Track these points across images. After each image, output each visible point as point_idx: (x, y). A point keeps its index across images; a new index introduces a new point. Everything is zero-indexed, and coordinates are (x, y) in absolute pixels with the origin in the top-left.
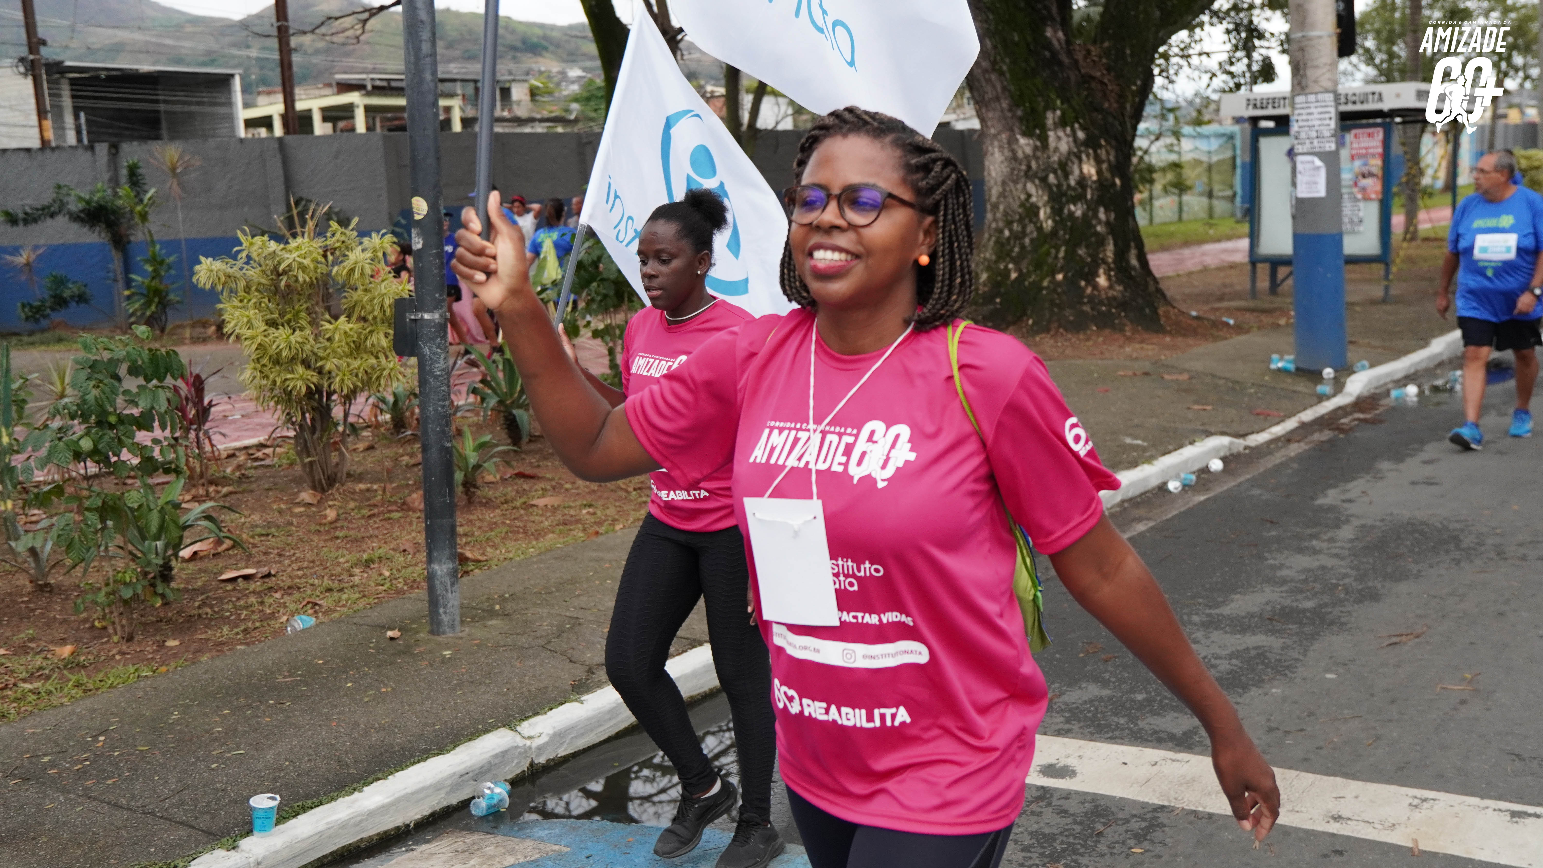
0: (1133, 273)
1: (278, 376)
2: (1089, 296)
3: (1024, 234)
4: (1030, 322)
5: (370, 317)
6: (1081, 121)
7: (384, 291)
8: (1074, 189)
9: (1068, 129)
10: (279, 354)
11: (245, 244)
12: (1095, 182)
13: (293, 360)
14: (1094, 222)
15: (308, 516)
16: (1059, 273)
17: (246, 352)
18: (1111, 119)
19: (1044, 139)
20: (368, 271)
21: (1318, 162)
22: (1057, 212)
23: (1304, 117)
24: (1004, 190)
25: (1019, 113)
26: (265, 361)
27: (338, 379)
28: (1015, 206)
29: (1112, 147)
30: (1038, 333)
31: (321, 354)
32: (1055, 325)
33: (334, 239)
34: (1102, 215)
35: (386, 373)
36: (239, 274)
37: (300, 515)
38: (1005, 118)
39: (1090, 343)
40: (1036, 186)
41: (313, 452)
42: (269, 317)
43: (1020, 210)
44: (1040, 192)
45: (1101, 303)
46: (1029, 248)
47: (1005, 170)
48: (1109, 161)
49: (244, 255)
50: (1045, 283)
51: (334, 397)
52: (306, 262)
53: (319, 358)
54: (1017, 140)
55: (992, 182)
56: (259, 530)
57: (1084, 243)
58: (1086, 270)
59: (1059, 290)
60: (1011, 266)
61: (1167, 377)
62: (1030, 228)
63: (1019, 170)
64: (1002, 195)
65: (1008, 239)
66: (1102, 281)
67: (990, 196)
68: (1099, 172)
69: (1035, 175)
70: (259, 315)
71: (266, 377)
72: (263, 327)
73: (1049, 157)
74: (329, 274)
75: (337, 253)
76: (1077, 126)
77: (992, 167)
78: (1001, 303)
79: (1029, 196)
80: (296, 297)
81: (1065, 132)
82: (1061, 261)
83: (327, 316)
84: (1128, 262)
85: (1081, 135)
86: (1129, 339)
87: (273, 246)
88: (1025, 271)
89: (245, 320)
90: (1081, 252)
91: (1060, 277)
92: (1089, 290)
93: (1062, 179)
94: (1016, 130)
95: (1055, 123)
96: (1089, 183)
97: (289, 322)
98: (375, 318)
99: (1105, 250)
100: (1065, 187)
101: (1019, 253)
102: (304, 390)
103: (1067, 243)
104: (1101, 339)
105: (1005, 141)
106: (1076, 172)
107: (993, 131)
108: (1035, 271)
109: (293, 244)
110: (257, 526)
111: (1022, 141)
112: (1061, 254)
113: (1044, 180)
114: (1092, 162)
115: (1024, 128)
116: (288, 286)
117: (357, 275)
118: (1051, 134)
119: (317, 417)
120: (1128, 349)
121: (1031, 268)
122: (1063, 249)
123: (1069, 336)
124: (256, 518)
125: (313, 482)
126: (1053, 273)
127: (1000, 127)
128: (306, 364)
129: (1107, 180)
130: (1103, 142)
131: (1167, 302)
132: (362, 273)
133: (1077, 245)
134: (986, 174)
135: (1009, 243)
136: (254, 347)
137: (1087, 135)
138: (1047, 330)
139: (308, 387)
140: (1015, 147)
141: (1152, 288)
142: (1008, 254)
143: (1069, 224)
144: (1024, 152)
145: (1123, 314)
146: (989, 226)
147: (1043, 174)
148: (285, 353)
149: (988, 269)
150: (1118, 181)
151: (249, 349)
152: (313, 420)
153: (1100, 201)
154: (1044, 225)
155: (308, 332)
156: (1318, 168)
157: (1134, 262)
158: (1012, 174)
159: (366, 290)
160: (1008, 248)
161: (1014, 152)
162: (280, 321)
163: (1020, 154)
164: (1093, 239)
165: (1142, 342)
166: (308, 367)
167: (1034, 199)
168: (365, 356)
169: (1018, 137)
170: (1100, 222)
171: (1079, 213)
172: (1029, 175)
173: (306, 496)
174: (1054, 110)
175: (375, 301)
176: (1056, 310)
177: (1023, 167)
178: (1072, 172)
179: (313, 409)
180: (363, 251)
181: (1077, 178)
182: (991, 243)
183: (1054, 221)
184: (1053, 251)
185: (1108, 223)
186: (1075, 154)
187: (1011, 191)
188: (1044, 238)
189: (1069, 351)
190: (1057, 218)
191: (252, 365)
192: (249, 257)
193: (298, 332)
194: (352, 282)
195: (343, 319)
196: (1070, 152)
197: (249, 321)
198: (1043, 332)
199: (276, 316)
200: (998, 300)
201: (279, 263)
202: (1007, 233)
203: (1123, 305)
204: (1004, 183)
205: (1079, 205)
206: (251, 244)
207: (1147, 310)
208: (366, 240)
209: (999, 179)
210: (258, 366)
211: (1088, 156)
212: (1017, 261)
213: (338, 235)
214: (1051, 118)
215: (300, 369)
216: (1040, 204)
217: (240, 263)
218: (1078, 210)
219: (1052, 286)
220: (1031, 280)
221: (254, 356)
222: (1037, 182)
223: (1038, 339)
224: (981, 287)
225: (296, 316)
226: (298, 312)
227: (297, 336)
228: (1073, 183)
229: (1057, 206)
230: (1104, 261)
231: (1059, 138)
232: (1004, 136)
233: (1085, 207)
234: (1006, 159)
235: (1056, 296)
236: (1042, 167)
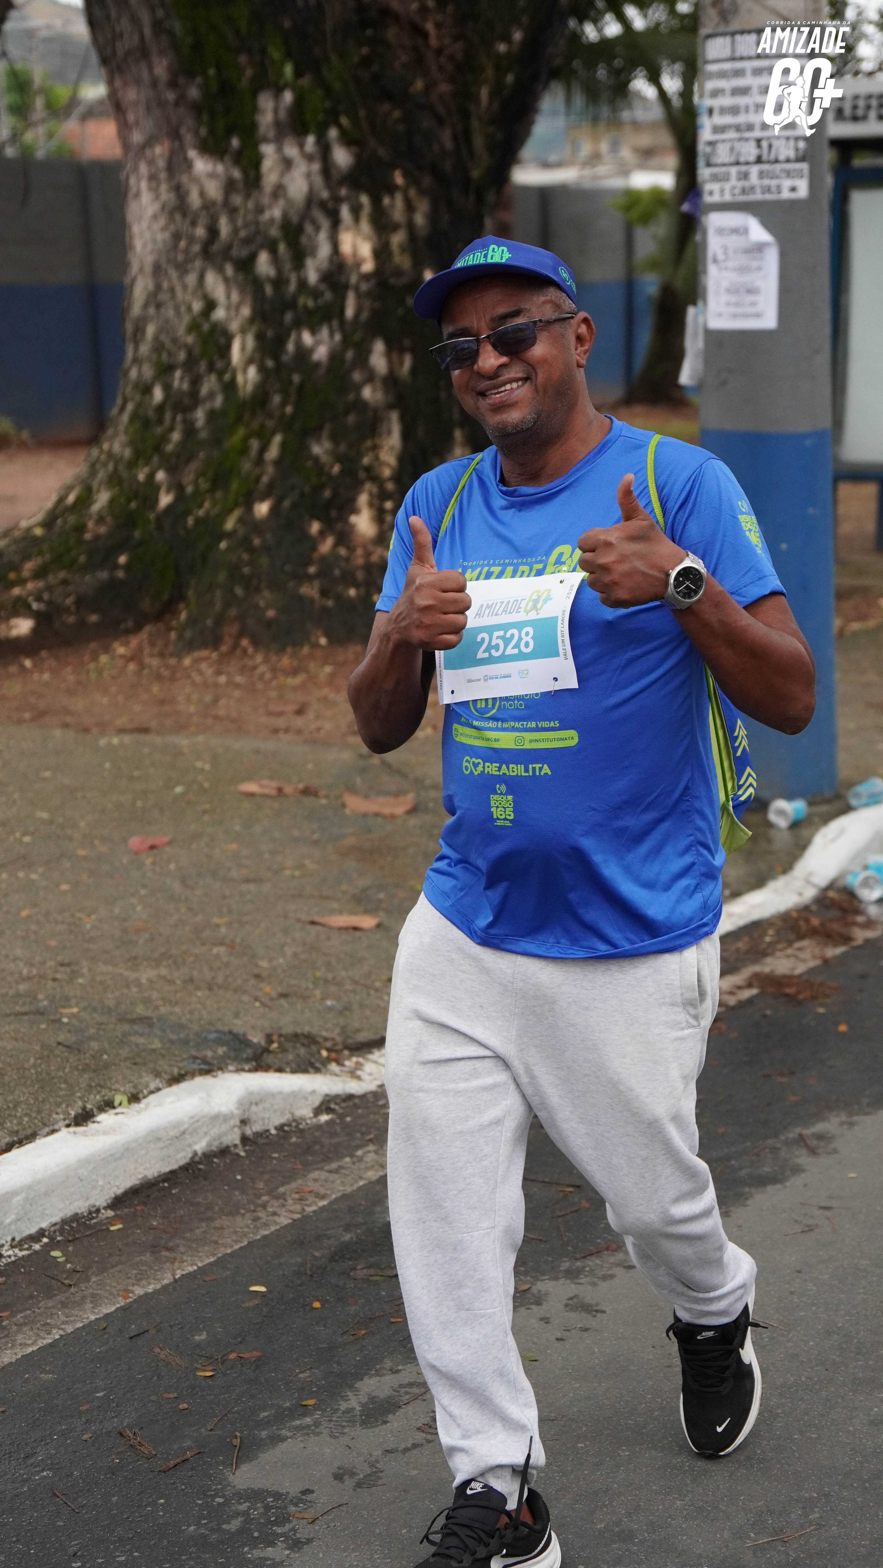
2: (323, 559)
3: (194, 398)
6: (344, 121)
8: (316, 294)
9: (311, 140)
12: (366, 277)
14: (357, 376)
16: (262, 499)
18: (426, 122)
19: (250, 163)
21: (758, 233)
22: (269, 348)
23: (727, 101)
24: (158, 287)
25: (194, 93)
28: (181, 329)
29: (422, 192)
30: (190, 646)
32: (234, 629)
34: (378, 360)
38: (162, 104)
40: (226, 280)
43: (190, 339)
44: (235, 297)
45: (349, 577)
46: (203, 435)
47: (160, 237)
48: (410, 226)
50: (230, 524)
54: (189, 165)
55: (138, 266)
57: (327, 427)
58: (327, 493)
59: (257, 542)
60: (160, 476)
62: (209, 384)
63: (191, 240)
64: (154, 300)
65: (161, 408)
66: (363, 522)
67: (131, 301)
68: (381, 253)
69: (226, 253)
73: (260, 209)
76: (333, 133)
77: (135, 229)
78: (128, 567)
79: (210, 305)
81: (301, 146)
82: (270, 470)
85: (342, 157)
88: (189, 489)
90: (319, 449)
91: (263, 509)
92: (327, 545)
93: (288, 266)
94: (188, 138)
95: (277, 124)
96: (354, 279)
99: (375, 448)
100: (292, 287)
101: (183, 443)
103: (286, 425)
105: (161, 163)
106: (324, 250)
108: (212, 490)
111: (201, 165)
112: (273, 452)
114: (365, 226)
115: (203, 131)
118: (268, 150)
121: (204, 485)
122: (278, 439)
123: (259, 659)
126: (249, 500)
127: (148, 124)
129: (398, 272)
130: (399, 179)
133: (311, 432)
135: (160, 421)
137: (358, 158)
138: (213, 641)
140: (184, 179)
142: (158, 448)
143: (296, 378)
144: (202, 194)
147: (244, 253)
149: (114, 480)
153: (378, 325)
154: (240, 379)
156: (760, 248)
158: (175, 247)
160: (159, 430)
161: (180, 192)
163: (195, 200)
164: (351, 419)
169: (192, 154)
170: (370, 377)
171: (321, 353)
172: (212, 251)
174: (278, 91)
176: (239, 591)
177: (200, 232)
178: (313, 251)
181: (325, 265)
182: (125, 417)
183: (262, 369)
184: (255, 444)
186: (322, 205)
187: (172, 290)
188: (237, 410)
190: (270, 363)
196: (311, 200)
198: (204, 645)
200: (122, 559)
202: (158, 394)
204: (157, 270)
205: (325, 332)
209: (149, 260)
211: (356, 211)
212: (172, 466)
214: (268, 110)
216: (234, 326)
218: (320, 345)
219: (241, 532)
220: (201, 513)
222: (229, 270)
223: (187, 662)
224: (90, 525)
228: (312, 277)
229: (270, 333)
230: (372, 475)
231: (287, 164)
232: (160, 150)
233: (338, 337)
234: (163, 208)
235: (245, 556)
236: (243, 234)
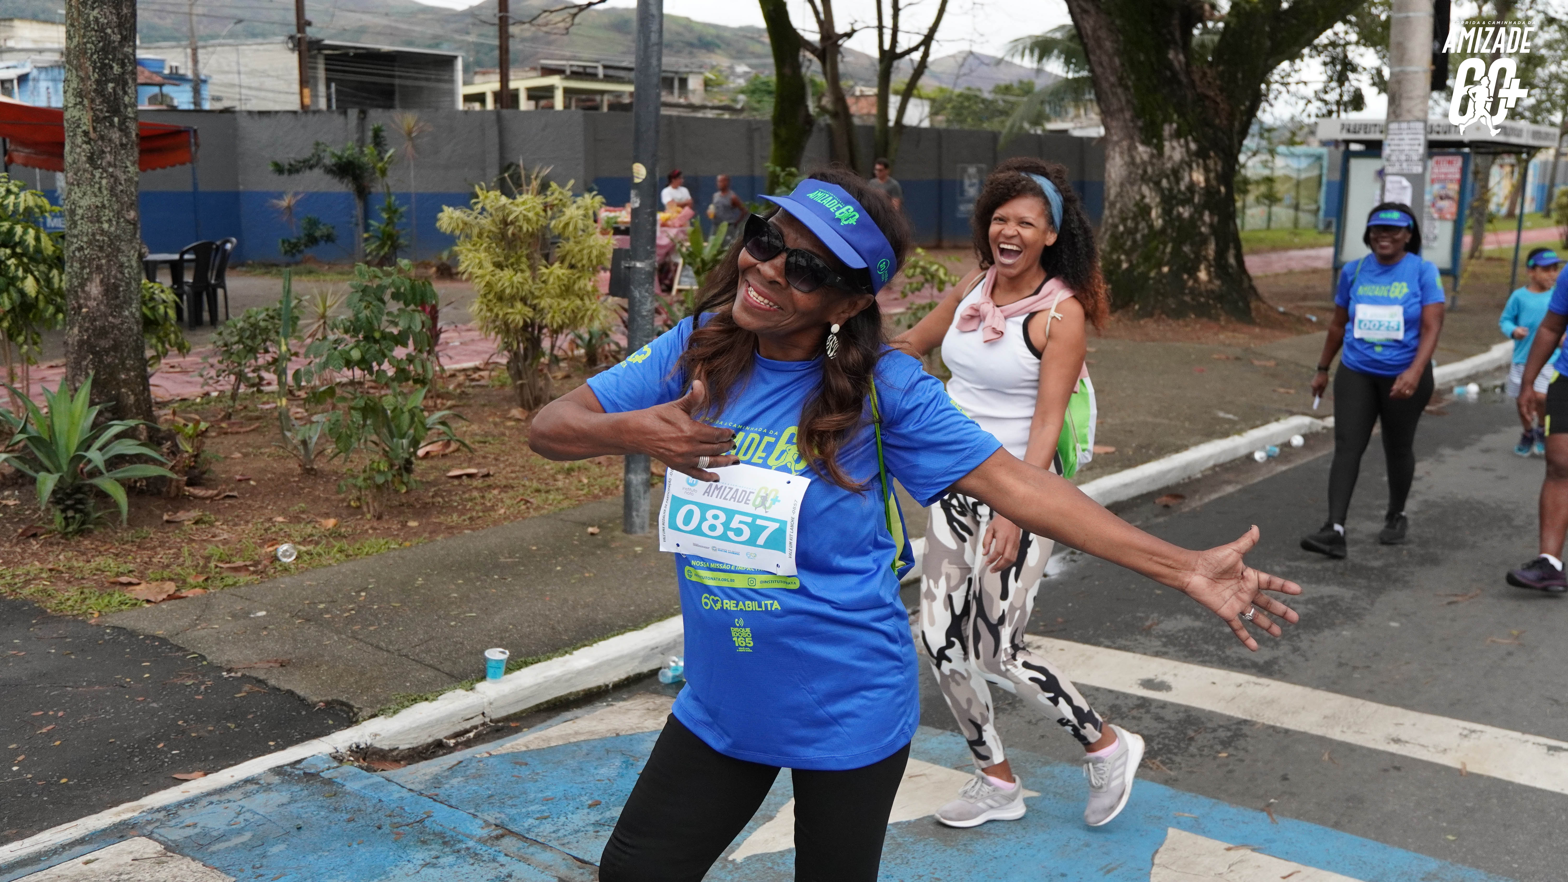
0: (1230, 270)
1: (501, 310)
2: (1190, 288)
3: (1136, 230)
4: (1137, 307)
5: (579, 265)
6: (1194, 134)
7: (592, 243)
8: (1184, 194)
9: (1182, 141)
10: (503, 291)
11: (481, 197)
12: (1202, 188)
13: (513, 298)
14: (1199, 223)
15: (518, 429)
16: (1165, 265)
17: (476, 288)
18: (1220, 134)
19: (1160, 148)
20: (580, 225)
21: (1405, 183)
22: (1167, 212)
23: (1396, 142)
24: (1122, 190)
25: (1140, 123)
26: (490, 297)
27: (549, 316)
28: (1131, 205)
29: (1219, 158)
30: (1142, 317)
31: (537, 293)
32: (1159, 311)
33: (553, 197)
34: (1207, 217)
35: (589, 313)
36: (474, 222)
37: (511, 428)
38: (1127, 128)
39: (1189, 329)
40: (1150, 189)
41: (524, 376)
42: (496, 259)
43: (1135, 209)
44: (1153, 194)
45: (1201, 294)
46: (1140, 243)
47: (1123, 173)
48: (1216, 171)
49: (479, 206)
50: (1152, 274)
51: (545, 331)
52: (531, 215)
53: (535, 297)
54: (1136, 148)
55: (1111, 183)
56: (478, 438)
58: (1189, 265)
59: (1164, 281)
60: (1123, 257)
61: (1256, 363)
62: (1142, 225)
63: (1136, 174)
64: (1120, 195)
65: (1122, 234)
66: (1203, 275)
67: (1109, 195)
68: (1207, 180)
69: (1150, 179)
70: (489, 258)
71: (491, 310)
72: (491, 268)
73: (1163, 164)
74: (547, 227)
75: (555, 209)
76: (1190, 138)
77: (1112, 170)
79: (1143, 197)
80: (519, 243)
81: (1179, 142)
82: (1168, 255)
83: (544, 262)
84: (1226, 261)
85: (1193, 146)
86: (1223, 328)
87: (504, 200)
88: (1135, 262)
89: (477, 261)
90: (1186, 249)
91: (1165, 269)
92: (1190, 283)
93: (1173, 184)
94: (1136, 138)
95: (1171, 135)
96: (1197, 189)
97: (512, 264)
98: (583, 266)
99: (1206, 249)
100: (1176, 191)
101: (1131, 246)
102: (521, 323)
103: (1173, 240)
104: (1198, 326)
105: (1126, 147)
106: (1187, 179)
107: (1115, 138)
108: (1144, 263)
109: (520, 199)
110: (476, 434)
111: (1141, 148)
112: (1169, 249)
113: (1158, 184)
114: (1201, 170)
115: (1143, 137)
116: (513, 234)
117: (571, 227)
118: (1167, 144)
119: (530, 347)
120: (1222, 337)
121: (1141, 260)
122: (1170, 245)
123: (1170, 321)
124: (475, 427)
125: (522, 401)
126: (1160, 265)
128: (524, 300)
129: (1213, 187)
130: (1212, 154)
131: (1258, 297)
132: (575, 228)
133: (1183, 243)
134: (1106, 175)
135: (1122, 237)
136: (483, 284)
137: (1199, 146)
138: (1151, 315)
139: (525, 321)
140: (1134, 153)
141: (1246, 284)
142: (1121, 247)
143: (1177, 224)
144: (1141, 159)
145: (1219, 306)
146: (1106, 222)
147: (1157, 179)
148: (508, 291)
150: (1223, 189)
151: (479, 286)
152: (525, 349)
153: (1206, 205)
154: (1155, 223)
155: (528, 274)
156: (1404, 188)
157: (1232, 261)
158: (1129, 176)
159: (577, 243)
160: (1121, 241)
161: (1132, 158)
162: (504, 264)
163: (1138, 160)
164: (1197, 239)
165: (1234, 331)
166: (525, 304)
167: (1147, 200)
168: (573, 298)
169: (1138, 144)
170: (1204, 223)
171: (1186, 215)
172: (1145, 178)
173: (516, 412)
174: (1171, 123)
175: (585, 252)
176: (1160, 298)
177: (1140, 171)
178: (1182, 179)
179: (527, 340)
180: (578, 208)
181: (1187, 184)
182: (1107, 236)
183: (1164, 220)
184: (1161, 247)
185: (1211, 225)
186: (1186, 163)
187: (1127, 192)
188: (1153, 234)
189: (1169, 335)
190: (1167, 218)
191: (480, 299)
192: (483, 209)
193: (519, 274)
194: (566, 234)
195: (557, 265)
196: (1182, 161)
197: (480, 262)
198: (1147, 316)
199: (501, 259)
201: (508, 215)
202: (1121, 228)
203: (1220, 298)
204: (1122, 185)
205: (1187, 208)
206: (486, 197)
207: (1240, 304)
208: (579, 200)
209: (1118, 181)
210: (485, 300)
211: (1198, 165)
212: (1127, 253)
213: (556, 195)
214: (1167, 130)
215: (519, 305)
216: (1153, 205)
217: (475, 213)
218: (1185, 212)
219: (1158, 277)
220: (1140, 270)
221: (482, 292)
222: (1151, 185)
223: (1142, 322)
225: (518, 261)
226: (520, 257)
227: (518, 278)
228: (1183, 187)
229: (1167, 207)
230: (1206, 258)
231: (1173, 148)
232: (1125, 144)
233: (1192, 209)
234: (1126, 163)
235: (1161, 286)
236: (1157, 172)
